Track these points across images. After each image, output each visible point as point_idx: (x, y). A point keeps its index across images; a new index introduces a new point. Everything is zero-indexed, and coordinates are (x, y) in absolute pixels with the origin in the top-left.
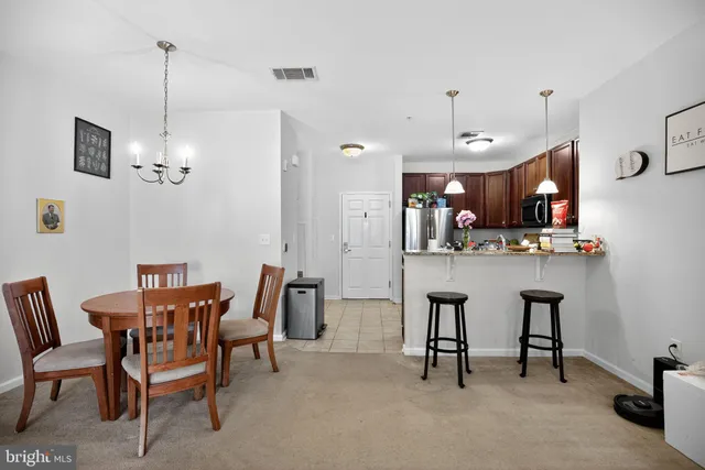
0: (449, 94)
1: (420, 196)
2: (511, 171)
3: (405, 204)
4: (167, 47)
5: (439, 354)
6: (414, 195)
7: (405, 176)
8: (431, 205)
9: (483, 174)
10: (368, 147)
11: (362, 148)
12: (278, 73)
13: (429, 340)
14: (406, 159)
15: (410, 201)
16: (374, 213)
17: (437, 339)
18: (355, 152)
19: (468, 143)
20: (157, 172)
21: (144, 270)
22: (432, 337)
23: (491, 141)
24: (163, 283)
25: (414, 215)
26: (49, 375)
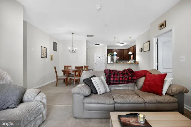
2: (128, 49)
3: (108, 55)
4: (73, 33)
8: (113, 56)
9: (123, 49)
10: (101, 45)
12: (88, 36)
14: (107, 46)
15: (109, 55)
16: (102, 57)
18: (98, 46)
19: (119, 44)
21: (65, 67)
23: (123, 44)
24: (68, 69)
25: (109, 58)
26: (59, 79)
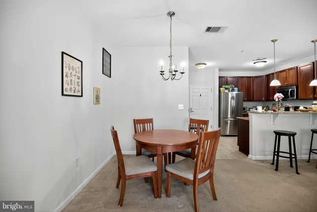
0: (273, 41)
1: (227, 87)
2: (267, 75)
5: (280, 158)
6: (224, 86)
7: (220, 77)
8: (232, 91)
9: (252, 77)
11: (206, 64)
12: (209, 29)
13: (275, 152)
14: (220, 70)
15: (222, 89)
16: (205, 94)
17: (278, 152)
18: (203, 66)
19: (254, 63)
20: (161, 74)
21: (137, 122)
22: (276, 150)
23: (265, 62)
26: (132, 177)
